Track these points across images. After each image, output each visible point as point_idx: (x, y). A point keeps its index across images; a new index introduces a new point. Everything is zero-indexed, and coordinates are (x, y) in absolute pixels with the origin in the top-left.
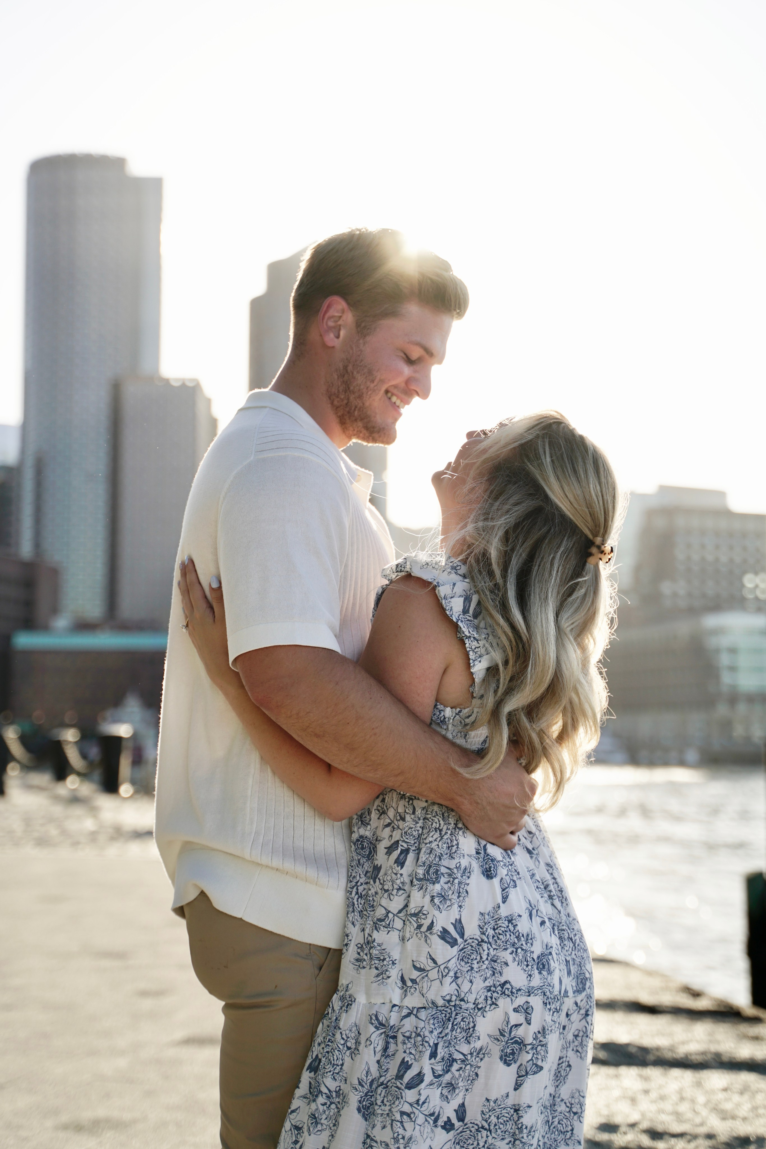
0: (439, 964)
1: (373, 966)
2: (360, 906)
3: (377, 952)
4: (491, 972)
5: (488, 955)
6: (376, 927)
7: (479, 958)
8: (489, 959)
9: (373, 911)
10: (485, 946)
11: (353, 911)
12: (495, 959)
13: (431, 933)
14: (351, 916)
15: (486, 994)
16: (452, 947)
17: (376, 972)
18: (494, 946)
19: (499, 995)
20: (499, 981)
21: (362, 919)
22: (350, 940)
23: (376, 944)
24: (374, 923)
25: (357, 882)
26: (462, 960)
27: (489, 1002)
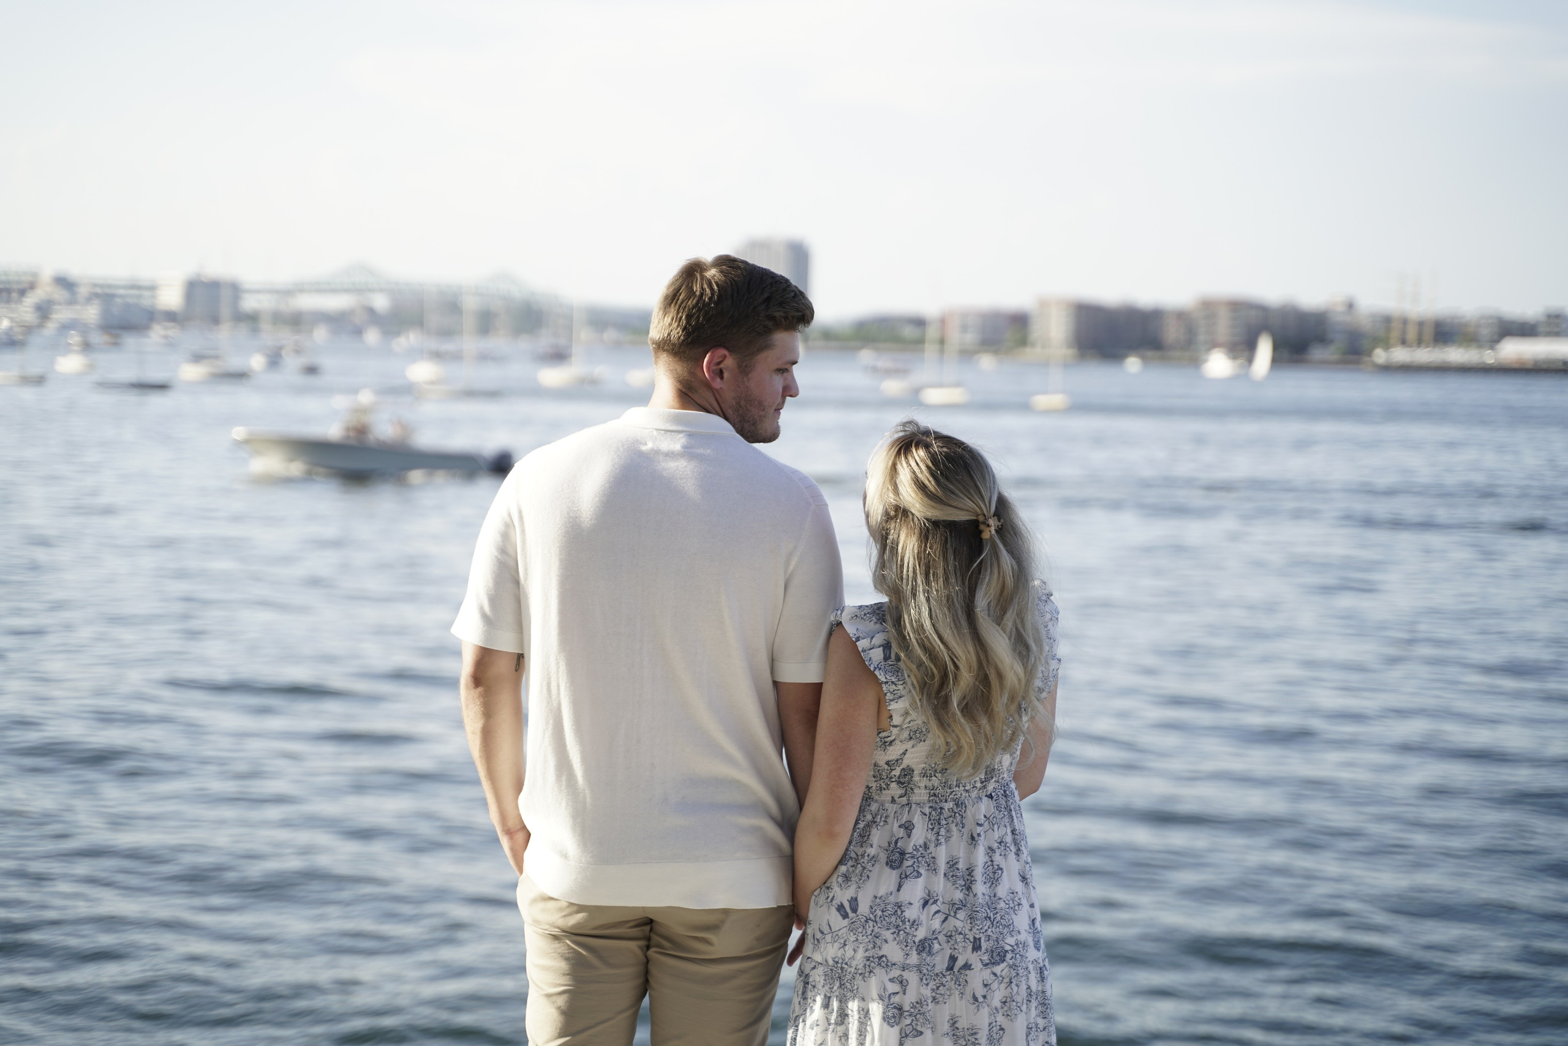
0: (833, 931)
4: (872, 946)
5: (872, 931)
7: (864, 932)
8: (873, 934)
10: (871, 923)
12: (877, 935)
15: (865, 962)
16: (844, 919)
18: (879, 925)
19: (875, 966)
20: (877, 954)
26: (852, 931)
27: (868, 969)
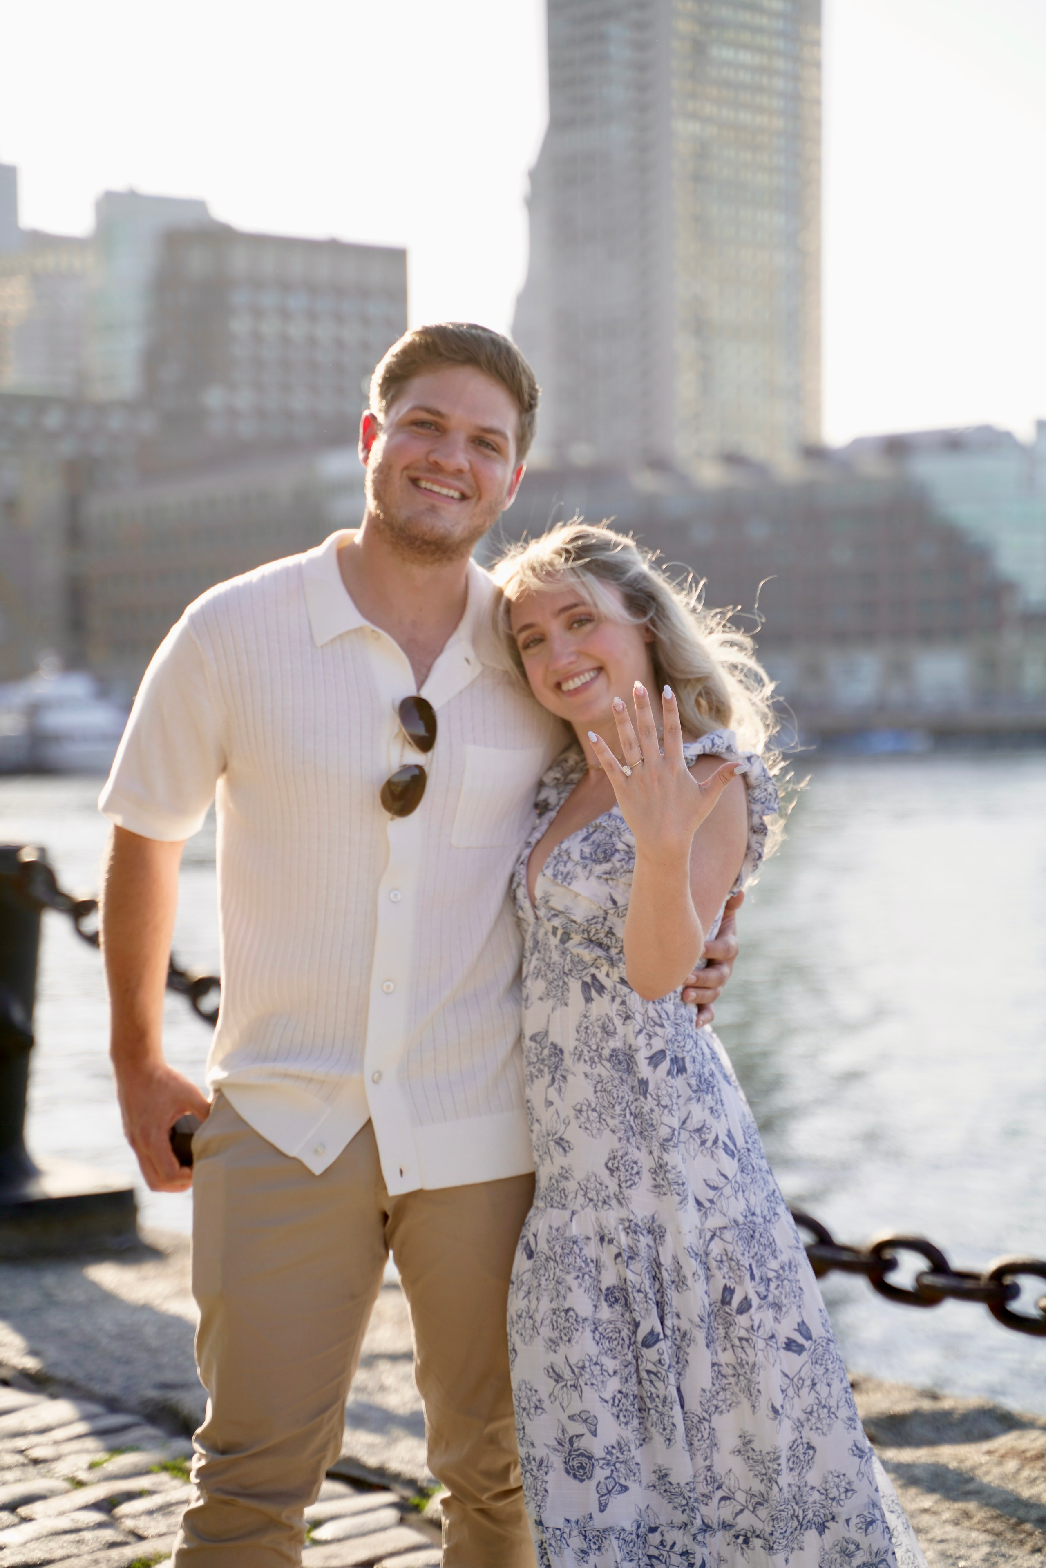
1: (674, 1192)
2: (639, 1127)
3: (673, 1176)
6: (664, 1149)
9: (655, 1130)
11: (634, 1135)
13: (717, 1148)
14: (632, 1140)
17: (678, 1198)
21: (645, 1140)
22: (641, 1167)
23: (669, 1167)
24: (661, 1144)
25: (627, 1102)
